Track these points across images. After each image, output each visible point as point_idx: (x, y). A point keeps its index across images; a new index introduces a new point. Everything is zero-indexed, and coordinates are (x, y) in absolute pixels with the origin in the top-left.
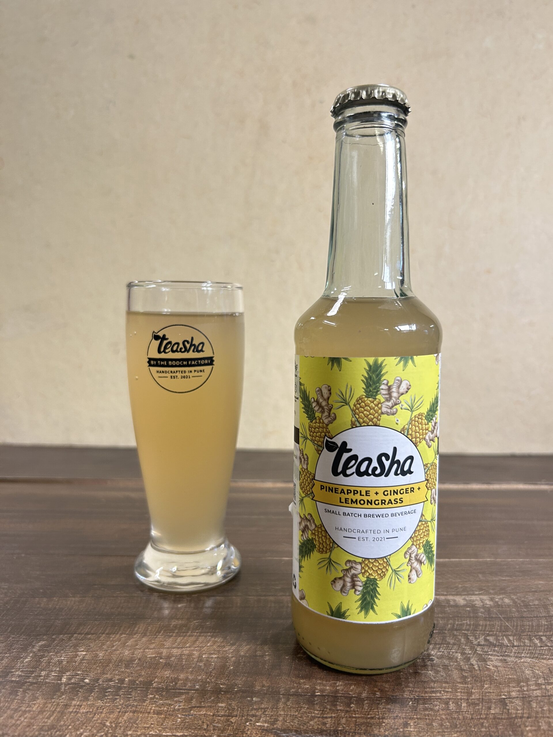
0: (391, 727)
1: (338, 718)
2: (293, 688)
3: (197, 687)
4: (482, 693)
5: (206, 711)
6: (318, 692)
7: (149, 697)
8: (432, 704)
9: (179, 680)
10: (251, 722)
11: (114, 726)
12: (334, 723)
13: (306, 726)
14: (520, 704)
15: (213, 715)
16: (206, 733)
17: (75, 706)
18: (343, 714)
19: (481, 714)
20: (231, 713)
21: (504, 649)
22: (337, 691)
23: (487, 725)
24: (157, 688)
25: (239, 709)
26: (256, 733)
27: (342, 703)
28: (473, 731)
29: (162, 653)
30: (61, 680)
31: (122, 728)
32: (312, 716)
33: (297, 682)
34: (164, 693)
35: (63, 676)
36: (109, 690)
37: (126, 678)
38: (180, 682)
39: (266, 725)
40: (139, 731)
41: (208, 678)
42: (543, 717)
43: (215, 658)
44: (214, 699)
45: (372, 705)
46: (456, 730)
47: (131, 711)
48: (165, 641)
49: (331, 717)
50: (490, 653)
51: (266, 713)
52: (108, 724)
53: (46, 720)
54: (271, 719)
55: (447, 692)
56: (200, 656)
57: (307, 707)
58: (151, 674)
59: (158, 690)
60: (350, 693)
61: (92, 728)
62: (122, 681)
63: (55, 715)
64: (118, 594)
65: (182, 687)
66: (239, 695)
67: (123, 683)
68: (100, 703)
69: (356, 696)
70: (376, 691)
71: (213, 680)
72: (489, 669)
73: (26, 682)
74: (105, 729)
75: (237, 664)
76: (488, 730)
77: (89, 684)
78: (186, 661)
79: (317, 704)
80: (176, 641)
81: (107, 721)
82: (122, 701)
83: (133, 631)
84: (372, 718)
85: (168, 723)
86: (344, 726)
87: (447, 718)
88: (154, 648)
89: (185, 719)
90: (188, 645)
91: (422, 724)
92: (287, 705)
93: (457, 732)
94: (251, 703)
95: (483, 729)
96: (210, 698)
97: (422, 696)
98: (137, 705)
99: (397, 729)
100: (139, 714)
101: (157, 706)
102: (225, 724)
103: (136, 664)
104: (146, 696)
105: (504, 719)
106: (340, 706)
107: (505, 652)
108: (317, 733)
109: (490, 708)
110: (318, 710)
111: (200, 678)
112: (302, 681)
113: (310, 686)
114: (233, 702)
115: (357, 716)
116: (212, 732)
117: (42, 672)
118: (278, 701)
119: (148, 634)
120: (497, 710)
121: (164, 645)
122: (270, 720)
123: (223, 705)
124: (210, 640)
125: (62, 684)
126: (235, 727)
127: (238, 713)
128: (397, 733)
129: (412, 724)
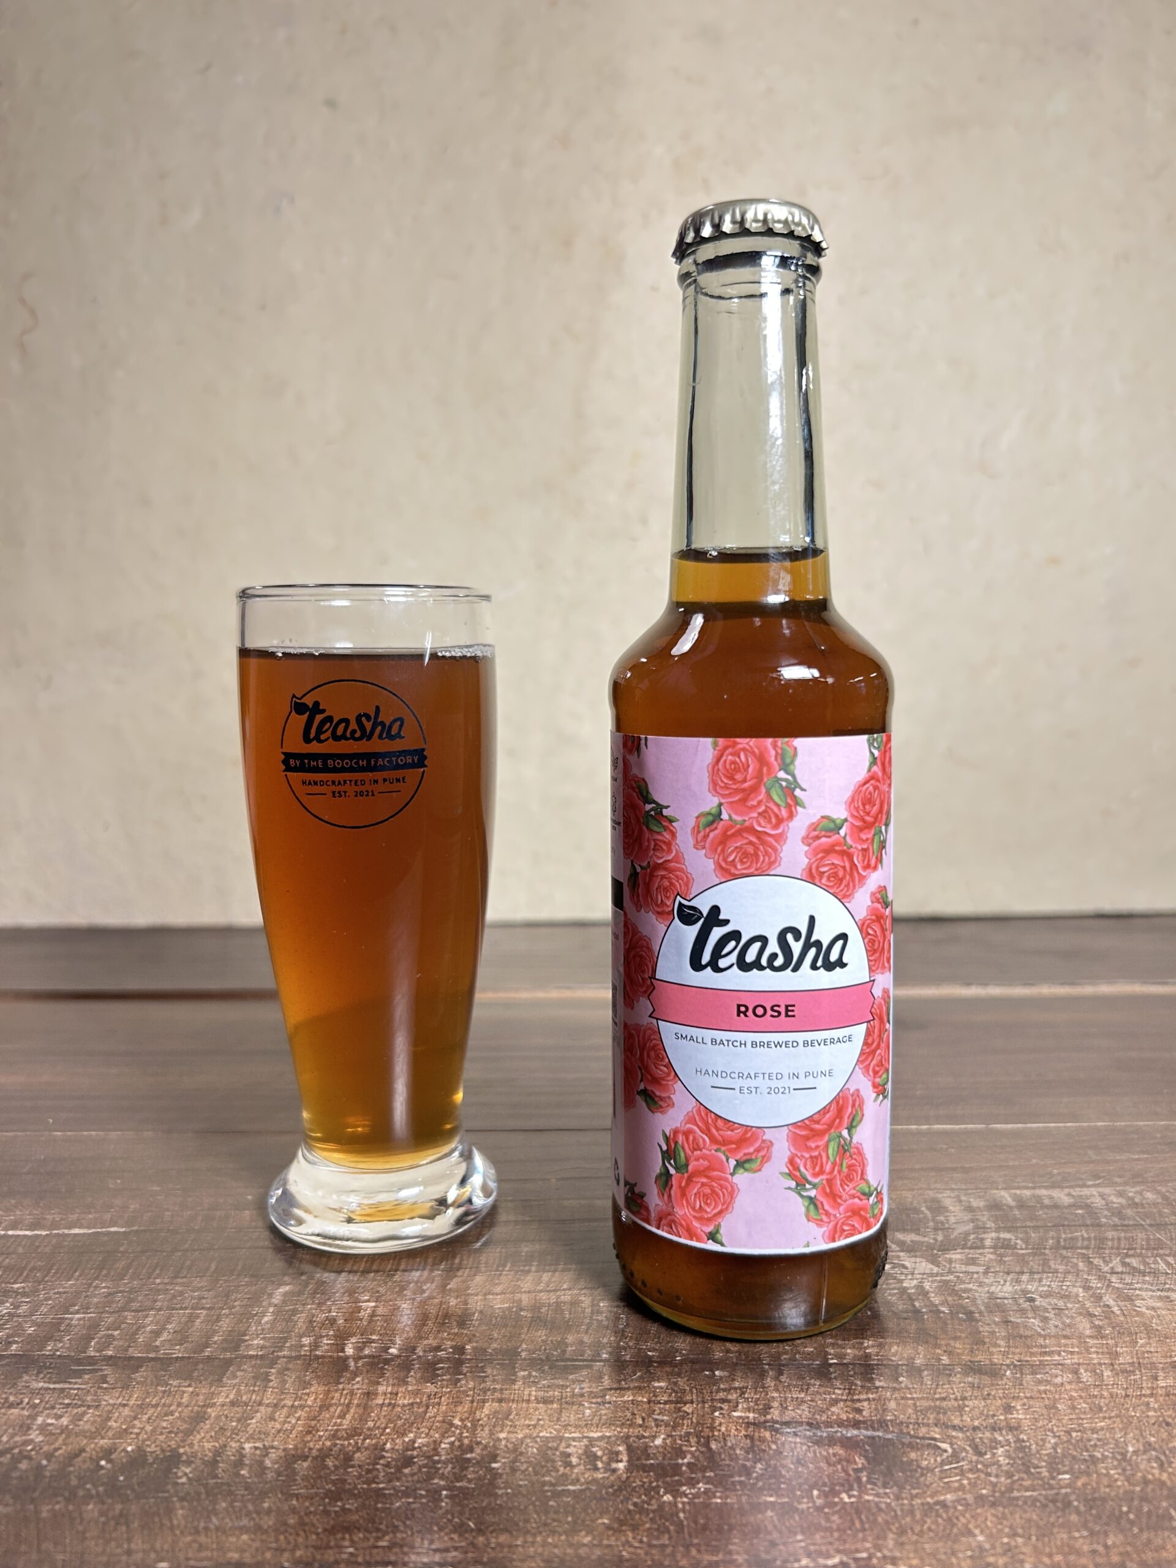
0: (982, 1413)
1: (881, 1401)
2: (786, 1353)
3: (604, 1356)
4: (1137, 1354)
5: (634, 1395)
6: (832, 1359)
7: (519, 1374)
8: (1048, 1373)
9: (566, 1345)
10: (722, 1412)
11: (469, 1425)
12: (876, 1409)
13: (825, 1416)
15: (649, 1402)
16: (645, 1431)
17: (385, 1394)
18: (889, 1393)
19: (1142, 1388)
20: (681, 1397)
21: (1162, 1279)
22: (867, 1356)
23: (1156, 1406)
24: (529, 1359)
25: (695, 1391)
26: (737, 1429)
27: (881, 1375)
28: (1133, 1417)
29: (521, 1300)
30: (343, 1351)
31: (487, 1429)
32: (832, 1398)
33: (790, 1343)
34: (546, 1367)
35: (345, 1344)
36: (442, 1365)
37: (466, 1344)
38: (569, 1349)
39: (751, 1415)
40: (519, 1431)
41: (621, 1340)
44: (642, 1376)
45: (938, 1377)
46: (1101, 1415)
47: (493, 1399)
48: (518, 1280)
49: (869, 1400)
50: (1136, 1286)
51: (746, 1396)
52: (457, 1422)
53: (339, 1421)
54: (757, 1404)
55: (1072, 1353)
56: (595, 1304)
57: (817, 1383)
58: (511, 1336)
60: (893, 1358)
61: (430, 1430)
62: (460, 1350)
63: (352, 1411)
65: (576, 1356)
66: (686, 1367)
67: (463, 1354)
68: (430, 1388)
69: (905, 1363)
70: (939, 1355)
71: (632, 1344)
72: (1139, 1314)
73: (279, 1357)
74: (454, 1432)
76: (1159, 1414)
77: (400, 1356)
78: (570, 1313)
79: (835, 1378)
80: (540, 1279)
81: (453, 1417)
82: (472, 1383)
84: (944, 1399)
85: (569, 1417)
86: (896, 1413)
87: (1080, 1397)
88: (503, 1293)
89: (598, 1409)
90: (565, 1286)
91: (1037, 1407)
92: (781, 1382)
93: (1105, 1418)
94: (714, 1380)
95: (1151, 1413)
96: (634, 1373)
97: (1027, 1361)
98: (501, 1389)
99: (994, 1415)
100: (511, 1404)
101: (540, 1389)
102: (675, 1416)
103: (477, 1320)
104: (515, 1374)
106: (881, 1381)
107: (1165, 1284)
108: (848, 1426)
109: (1156, 1378)
110: (839, 1389)
111: (605, 1340)
112: (798, 1341)
113: (815, 1348)
114: (680, 1379)
115: (915, 1396)
116: (655, 1429)
117: (304, 1339)
118: (763, 1376)
119: (483, 1269)
121: (519, 1287)
122: (756, 1407)
123: (662, 1384)
125: (347, 1358)
126: (694, 1420)
127: (694, 1397)
128: (995, 1423)
129: (1019, 1407)
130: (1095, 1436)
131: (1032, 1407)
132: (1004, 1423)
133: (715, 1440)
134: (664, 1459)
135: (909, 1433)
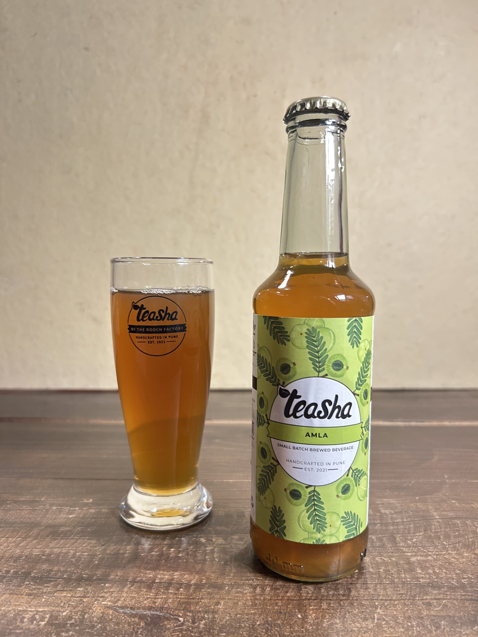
0: (205, 605)
1: (166, 599)
2: (139, 577)
3: (65, 576)
5: (67, 593)
6: (158, 580)
7: (25, 583)
8: (243, 588)
9: (52, 571)
10: (98, 602)
12: (163, 602)
13: (140, 604)
14: (312, 589)
15: (71, 597)
16: (62, 609)
18: (172, 595)
19: (279, 596)
20: (85, 595)
22: (173, 579)
23: (280, 604)
24: (33, 577)
25: (93, 592)
26: (100, 609)
27: (173, 587)
28: (268, 609)
29: (45, 551)
32: (147, 597)
33: (144, 573)
34: (38, 581)
37: (12, 570)
38: (53, 573)
39: (109, 603)
41: (75, 570)
42: (327, 600)
43: (86, 555)
44: (75, 585)
45: (197, 589)
46: (255, 607)
47: (8, 593)
48: (51, 542)
49: (162, 598)
51: (113, 595)
55: (258, 580)
56: (75, 554)
57: (145, 590)
58: (32, 567)
59: (34, 578)
60: (183, 580)
62: (8, 572)
64: (25, 508)
65: (53, 576)
66: (95, 582)
67: (8, 574)
69: (187, 582)
70: (203, 579)
71: (79, 571)
75: (101, 559)
78: (62, 558)
79: (154, 588)
80: (59, 543)
82: (4, 586)
83: (28, 535)
84: (193, 599)
85: (34, 602)
86: (170, 604)
87: (251, 599)
88: (40, 548)
89: (49, 599)
90: (67, 546)
91: (230, 604)
92: (131, 589)
93: (255, 609)
94: (103, 588)
95: (276, 608)
96: (73, 584)
97: (238, 583)
98: (14, 589)
99: (210, 606)
100: (14, 596)
101: (30, 590)
102: (78, 603)
103: (23, 559)
105: (296, 600)
106: (172, 590)
108: (147, 609)
110: (153, 593)
111: (69, 570)
112: (148, 572)
113: (153, 575)
114: (90, 587)
115: (182, 597)
116: (66, 608)
118: (124, 586)
119: (39, 538)
120: (292, 594)
121: (49, 546)
122: (114, 600)
124: (86, 542)
126: (85, 605)
127: (91, 595)
128: (208, 610)
129: (222, 603)
130: (246, 617)
131: (228, 603)
132: (212, 610)
133: (88, 614)
134: (62, 621)
135: (170, 613)
